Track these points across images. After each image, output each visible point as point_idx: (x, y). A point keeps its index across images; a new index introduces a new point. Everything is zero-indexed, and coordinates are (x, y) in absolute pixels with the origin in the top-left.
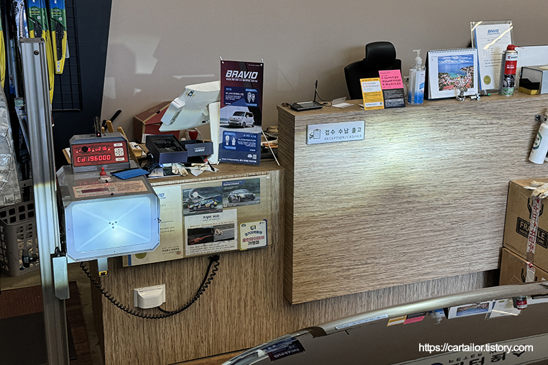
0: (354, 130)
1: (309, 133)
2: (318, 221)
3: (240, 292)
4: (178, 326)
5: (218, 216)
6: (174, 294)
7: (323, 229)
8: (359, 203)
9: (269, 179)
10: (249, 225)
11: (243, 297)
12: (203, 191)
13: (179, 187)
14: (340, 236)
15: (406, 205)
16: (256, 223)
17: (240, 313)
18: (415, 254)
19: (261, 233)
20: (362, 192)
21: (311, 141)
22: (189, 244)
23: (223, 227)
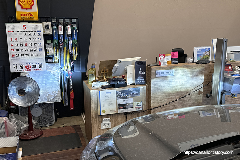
0: (170, 73)
1: (156, 73)
2: (159, 103)
5: (127, 100)
6: (113, 125)
8: (172, 97)
9: (143, 88)
10: (137, 103)
12: (122, 92)
13: (115, 90)
14: (166, 108)
15: (188, 98)
16: (139, 103)
19: (140, 106)
20: (173, 93)
21: (157, 76)
22: (119, 109)
23: (129, 104)
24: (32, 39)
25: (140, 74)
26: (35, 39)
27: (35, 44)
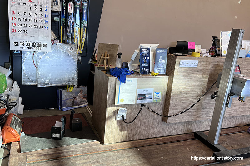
0: (194, 64)
1: (180, 63)
2: (179, 95)
3: (149, 118)
4: (128, 128)
6: (129, 117)
7: (180, 98)
8: (192, 90)
11: (150, 120)
17: (148, 125)
18: (207, 109)
20: (194, 86)
21: (181, 66)
22: (138, 100)
23: (149, 94)
24: (38, 15)
25: (160, 63)
26: (41, 15)
27: (41, 21)
